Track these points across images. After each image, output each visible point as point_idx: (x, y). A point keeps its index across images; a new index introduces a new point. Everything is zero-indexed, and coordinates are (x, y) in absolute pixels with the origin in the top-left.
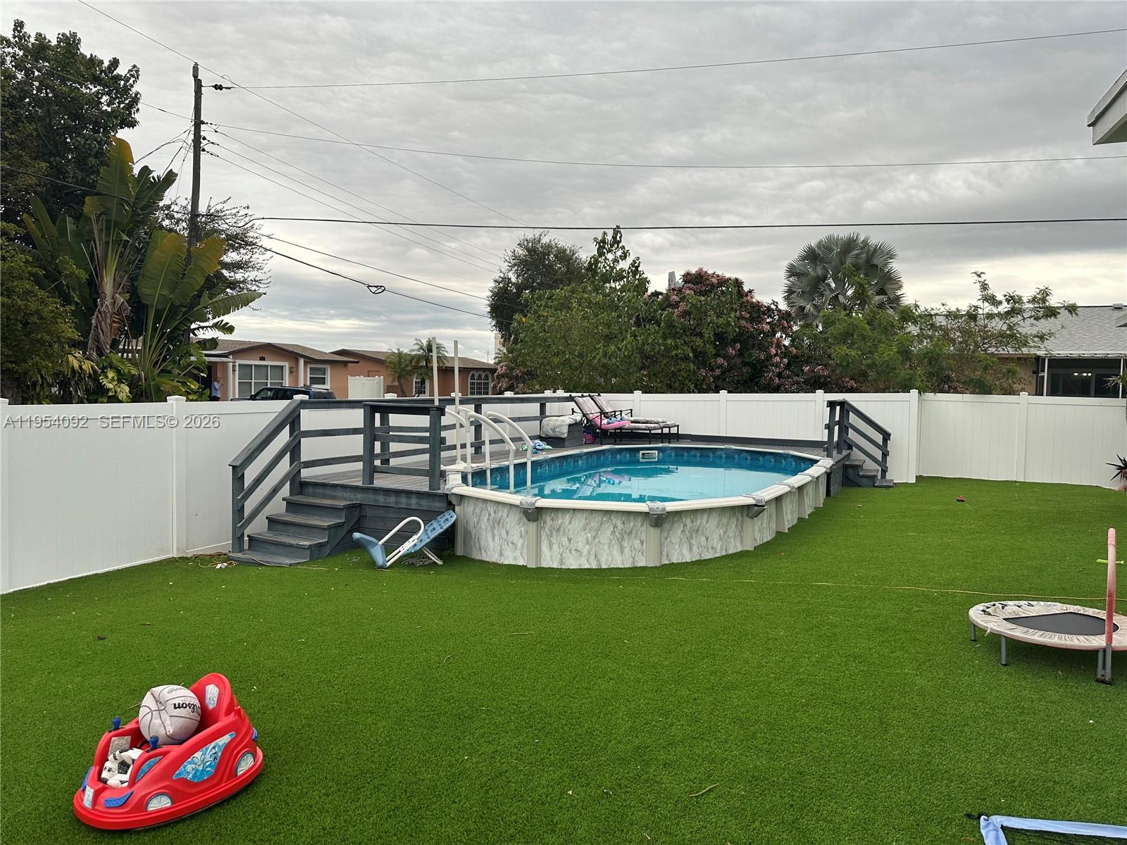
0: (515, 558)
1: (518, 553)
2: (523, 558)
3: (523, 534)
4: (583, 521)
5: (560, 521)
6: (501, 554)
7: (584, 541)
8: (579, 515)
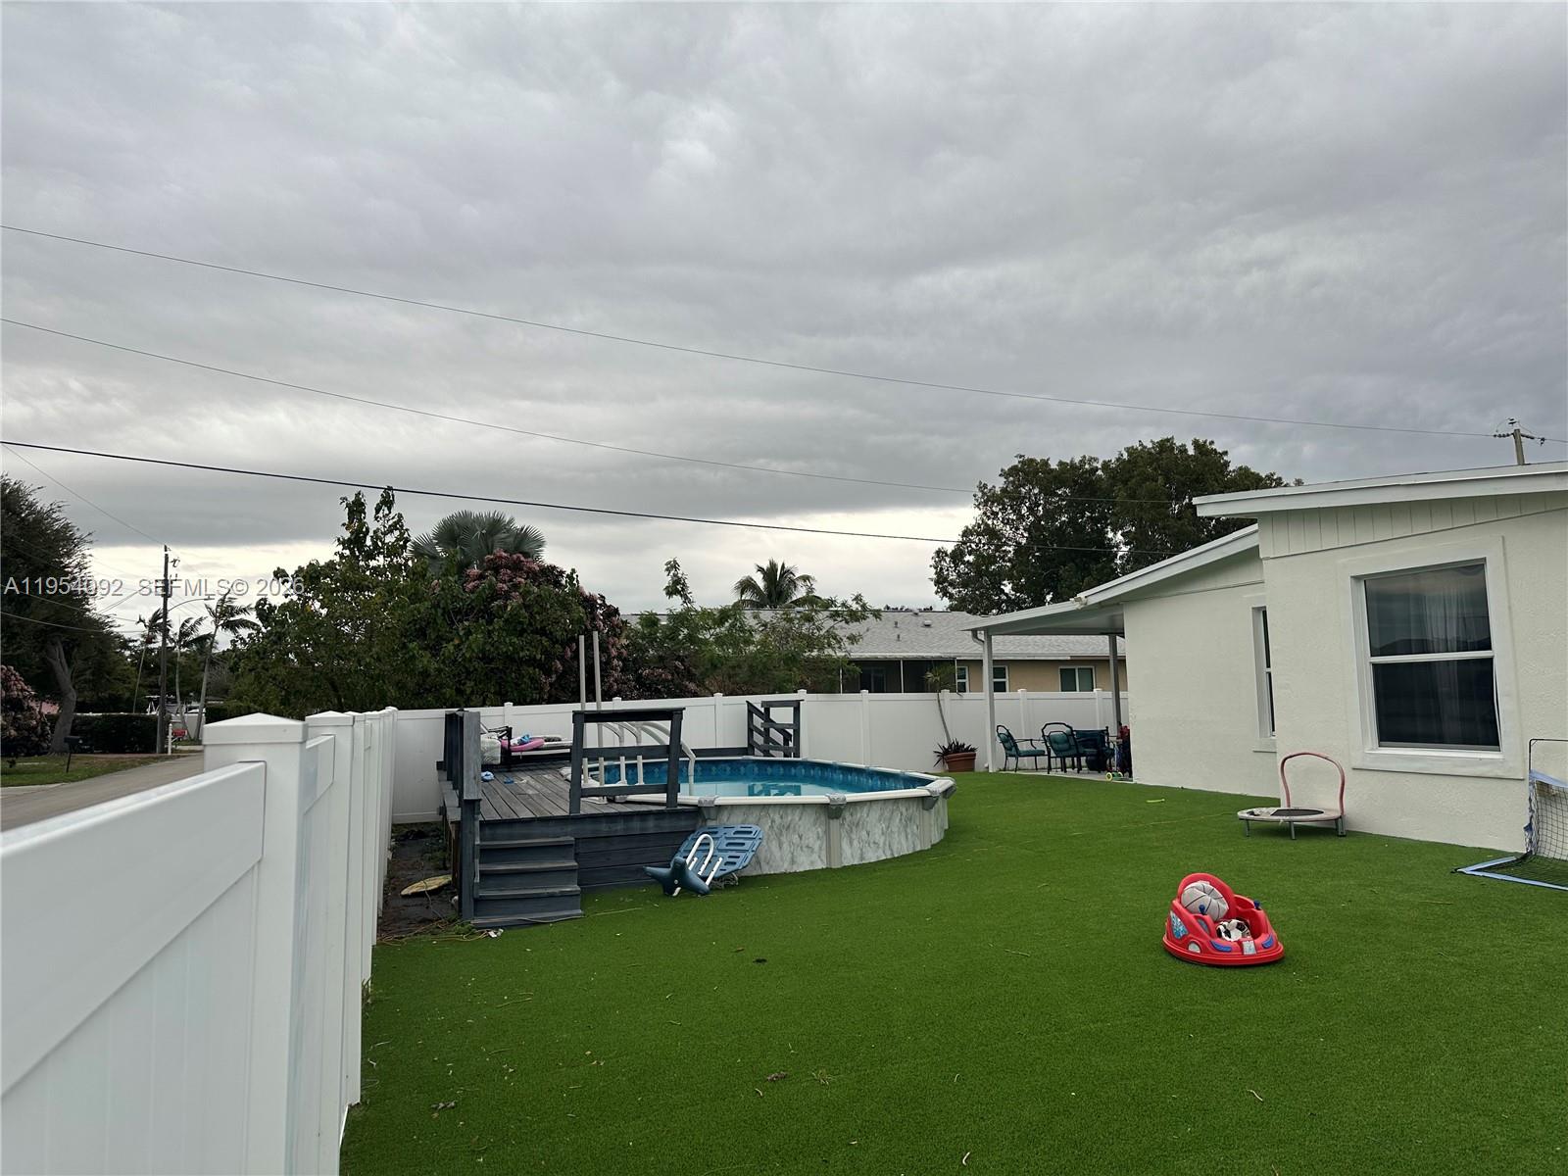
0: (812, 863)
1: (815, 857)
2: (822, 860)
3: (821, 835)
4: (879, 812)
5: (859, 815)
6: (793, 862)
7: (880, 832)
8: (874, 807)
